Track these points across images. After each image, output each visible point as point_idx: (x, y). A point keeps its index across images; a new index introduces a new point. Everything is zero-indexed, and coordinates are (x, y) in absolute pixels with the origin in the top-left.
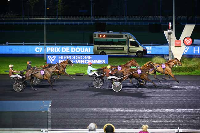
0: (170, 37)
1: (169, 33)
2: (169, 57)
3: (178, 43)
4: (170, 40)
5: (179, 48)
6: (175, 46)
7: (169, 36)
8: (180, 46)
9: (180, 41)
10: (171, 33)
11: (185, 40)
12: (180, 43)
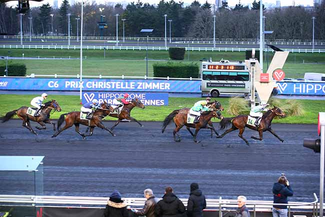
0: (253, 69)
1: (251, 63)
2: (251, 97)
3: (265, 78)
4: (253, 73)
5: (266, 84)
6: (261, 82)
7: (252, 67)
8: (268, 82)
9: (268, 74)
10: (254, 63)
11: (275, 73)
12: (268, 78)
